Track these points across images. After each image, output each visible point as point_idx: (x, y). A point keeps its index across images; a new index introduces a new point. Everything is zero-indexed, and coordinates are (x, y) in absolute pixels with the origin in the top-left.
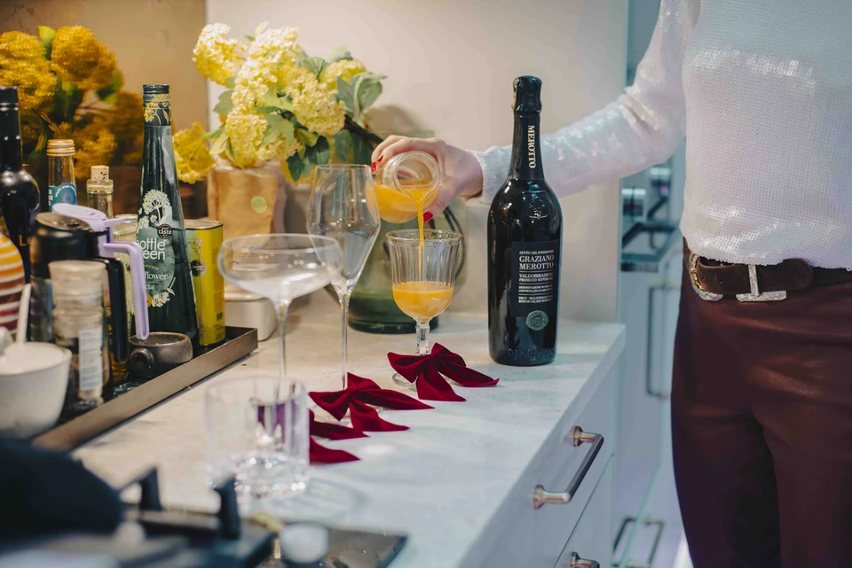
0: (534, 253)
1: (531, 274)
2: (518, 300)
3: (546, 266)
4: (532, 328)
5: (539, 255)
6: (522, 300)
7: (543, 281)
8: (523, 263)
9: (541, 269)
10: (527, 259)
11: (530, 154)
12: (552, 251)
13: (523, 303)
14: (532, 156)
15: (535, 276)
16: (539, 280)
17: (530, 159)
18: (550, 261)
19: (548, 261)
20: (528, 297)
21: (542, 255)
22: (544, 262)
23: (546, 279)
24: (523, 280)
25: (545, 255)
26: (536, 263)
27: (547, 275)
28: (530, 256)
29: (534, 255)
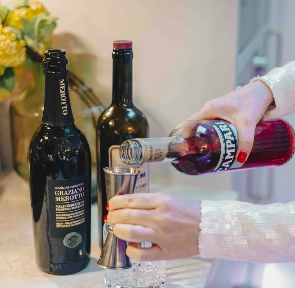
0: (66, 188)
1: (65, 204)
2: (55, 225)
3: (77, 197)
4: (69, 247)
5: (72, 189)
6: (59, 225)
7: (76, 209)
8: (58, 196)
9: (74, 200)
10: (61, 193)
11: (62, 103)
12: (82, 184)
13: (60, 228)
14: (64, 105)
15: (69, 206)
16: (73, 208)
17: (63, 108)
18: (81, 192)
19: (79, 192)
20: (64, 222)
21: (74, 189)
22: (76, 194)
23: (79, 207)
24: (59, 210)
25: (76, 188)
26: (69, 196)
27: (79, 203)
28: (64, 190)
29: (67, 190)
